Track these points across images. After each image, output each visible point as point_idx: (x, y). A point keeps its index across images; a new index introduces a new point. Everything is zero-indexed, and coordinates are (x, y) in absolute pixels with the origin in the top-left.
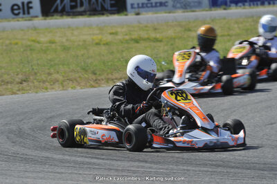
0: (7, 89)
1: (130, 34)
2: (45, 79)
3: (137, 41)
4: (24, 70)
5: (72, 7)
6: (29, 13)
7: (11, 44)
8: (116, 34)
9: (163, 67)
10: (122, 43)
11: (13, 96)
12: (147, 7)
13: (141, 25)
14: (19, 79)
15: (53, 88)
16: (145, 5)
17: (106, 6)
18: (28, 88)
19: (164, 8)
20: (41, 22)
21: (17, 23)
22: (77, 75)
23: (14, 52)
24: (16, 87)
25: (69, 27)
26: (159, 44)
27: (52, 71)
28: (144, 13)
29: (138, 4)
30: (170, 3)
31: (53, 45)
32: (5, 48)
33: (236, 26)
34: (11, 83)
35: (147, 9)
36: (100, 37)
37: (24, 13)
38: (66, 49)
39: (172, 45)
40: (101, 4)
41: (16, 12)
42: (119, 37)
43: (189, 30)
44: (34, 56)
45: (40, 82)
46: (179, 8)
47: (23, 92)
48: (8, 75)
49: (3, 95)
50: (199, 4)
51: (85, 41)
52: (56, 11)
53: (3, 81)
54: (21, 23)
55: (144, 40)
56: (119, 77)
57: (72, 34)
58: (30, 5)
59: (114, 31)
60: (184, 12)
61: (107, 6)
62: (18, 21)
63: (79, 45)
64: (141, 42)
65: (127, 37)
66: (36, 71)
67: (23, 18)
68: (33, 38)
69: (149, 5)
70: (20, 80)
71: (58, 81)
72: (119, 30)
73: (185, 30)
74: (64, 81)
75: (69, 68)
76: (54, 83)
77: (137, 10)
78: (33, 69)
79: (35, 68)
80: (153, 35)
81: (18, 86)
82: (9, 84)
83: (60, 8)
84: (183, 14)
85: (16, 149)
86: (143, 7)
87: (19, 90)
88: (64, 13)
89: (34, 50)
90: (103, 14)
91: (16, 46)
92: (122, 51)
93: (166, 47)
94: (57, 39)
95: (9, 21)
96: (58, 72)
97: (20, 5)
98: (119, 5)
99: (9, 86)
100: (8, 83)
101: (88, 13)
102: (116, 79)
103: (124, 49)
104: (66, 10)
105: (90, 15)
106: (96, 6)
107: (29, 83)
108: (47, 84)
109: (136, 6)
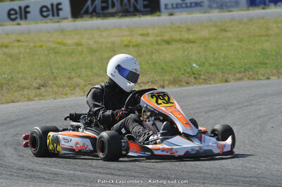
0: (22, 95)
1: (162, 35)
2: (65, 84)
3: (168, 42)
4: (43, 75)
5: (104, 8)
6: (58, 15)
7: (35, 47)
8: (147, 35)
9: (194, 70)
10: (152, 44)
11: (29, 102)
12: (182, 7)
14: (37, 83)
15: (74, 94)
16: (179, 6)
17: (138, 7)
18: (45, 94)
19: (197, 8)
20: (69, 23)
23: (37, 54)
24: (32, 93)
25: (98, 29)
26: (191, 45)
27: (73, 74)
28: (178, 13)
29: (172, 5)
30: (206, 3)
31: (80, 48)
32: (28, 51)
33: (275, 25)
35: (180, 9)
37: (53, 15)
38: (92, 51)
39: (206, 46)
40: (134, 4)
41: (45, 14)
42: (150, 38)
43: (225, 31)
44: (58, 59)
45: (60, 87)
46: (215, 8)
47: (40, 98)
48: (25, 80)
49: (18, 101)
50: (236, 4)
51: (113, 43)
52: (87, 12)
53: (18, 87)
54: (50, 25)
55: (176, 41)
56: (145, 81)
57: (101, 35)
58: (60, 7)
59: (144, 32)
60: (220, 12)
61: (140, 6)
62: (46, 23)
63: (106, 47)
64: (174, 43)
65: (158, 38)
66: (55, 75)
68: (59, 41)
69: (184, 5)
70: (37, 85)
71: (79, 86)
72: (150, 31)
73: (221, 30)
74: (86, 86)
75: (92, 72)
76: (74, 88)
77: (170, 11)
78: (53, 73)
79: (55, 71)
80: (186, 36)
81: (34, 91)
82: (25, 90)
83: (90, 10)
84: (220, 14)
85: (22, 163)
86: (177, 7)
87: (34, 96)
88: (94, 14)
89: (59, 53)
90: (135, 15)
91: (40, 49)
92: (152, 53)
95: (37, 23)
96: (79, 76)
97: (49, 6)
98: (152, 5)
99: (25, 92)
100: (24, 88)
101: (120, 14)
102: (143, 83)
103: (154, 51)
104: (97, 11)
105: (122, 16)
106: (127, 7)
107: (47, 88)
108: (67, 89)
109: (170, 6)
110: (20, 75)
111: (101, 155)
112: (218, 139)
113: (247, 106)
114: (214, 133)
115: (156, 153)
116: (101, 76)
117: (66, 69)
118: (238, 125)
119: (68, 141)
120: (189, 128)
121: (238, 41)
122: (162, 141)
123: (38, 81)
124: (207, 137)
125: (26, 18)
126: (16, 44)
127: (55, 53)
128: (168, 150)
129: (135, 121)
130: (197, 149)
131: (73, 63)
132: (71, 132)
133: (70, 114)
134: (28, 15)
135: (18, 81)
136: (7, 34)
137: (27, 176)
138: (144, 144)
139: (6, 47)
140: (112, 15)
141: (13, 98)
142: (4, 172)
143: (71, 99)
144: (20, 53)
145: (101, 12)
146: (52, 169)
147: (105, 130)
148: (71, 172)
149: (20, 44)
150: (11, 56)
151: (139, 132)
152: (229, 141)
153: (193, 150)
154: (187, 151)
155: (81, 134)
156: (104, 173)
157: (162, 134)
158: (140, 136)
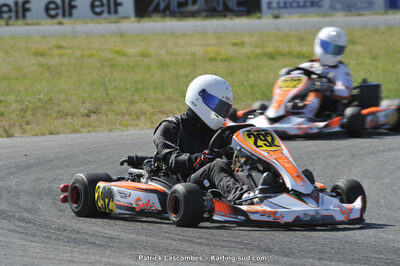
0: (65, 124)
1: (263, 46)
2: (124, 110)
3: (272, 57)
4: (94, 96)
5: (181, 5)
6: (116, 12)
7: (83, 56)
8: (242, 44)
10: (249, 58)
11: (74, 135)
12: (291, 6)
14: (85, 108)
15: (137, 125)
16: (288, 5)
17: (230, 4)
18: (97, 124)
19: (316, 9)
20: (132, 25)
22: (174, 106)
23: (85, 67)
24: (78, 122)
25: (173, 34)
27: (137, 98)
28: (286, 16)
29: (278, 3)
30: (327, 3)
31: (146, 61)
32: (73, 61)
35: (290, 10)
36: (217, 49)
37: (109, 12)
38: (163, 65)
40: (223, 1)
42: (247, 50)
43: (354, 42)
44: (115, 75)
45: (117, 114)
46: (339, 10)
47: (90, 129)
48: (69, 102)
49: (58, 133)
51: (193, 55)
52: (157, 10)
53: (59, 112)
54: (104, 26)
55: (283, 55)
57: (176, 43)
59: (235, 41)
60: (346, 15)
61: (232, 3)
62: (99, 23)
63: (184, 60)
64: (279, 57)
65: (258, 51)
66: (112, 97)
67: (106, 19)
68: (117, 48)
69: (294, 4)
70: (86, 111)
71: (145, 114)
72: (246, 39)
74: (154, 114)
75: (164, 95)
76: (138, 117)
77: (276, 12)
78: (108, 94)
79: (110, 92)
80: (297, 48)
81: (81, 119)
82: (69, 117)
83: (162, 6)
84: (346, 19)
86: (285, 7)
87: (82, 127)
88: (168, 13)
89: (117, 66)
90: (225, 16)
91: (90, 60)
92: (249, 71)
95: (86, 23)
96: (145, 100)
99: (69, 120)
100: (67, 115)
101: (204, 14)
103: (251, 68)
104: (172, 9)
105: (206, 17)
106: (215, 4)
107: (100, 115)
108: (127, 117)
109: (274, 5)
110: (62, 96)
111: (173, 217)
112: (342, 201)
113: (383, 151)
114: (336, 191)
115: (253, 217)
116: (176, 101)
117: (126, 89)
118: (369, 178)
119: (126, 196)
120: (300, 183)
121: (372, 58)
122: (262, 200)
123: (87, 105)
124: (327, 197)
125: (70, 15)
126: (56, 52)
127: (112, 65)
128: (270, 214)
129: (222, 170)
130: (313, 214)
131: (136, 81)
132: (130, 183)
133: (129, 157)
134: (74, 12)
135: (59, 105)
136: (44, 37)
137: (70, 240)
138: (235, 203)
139: (43, 55)
140: (193, 15)
141: (52, 127)
142: (38, 233)
143: (134, 132)
144: (61, 64)
145: (176, 9)
146: (106, 231)
147: (178, 181)
148: (132, 236)
149: (62, 51)
150: (48, 69)
151: (227, 187)
152: (358, 203)
153: (306, 215)
154: (298, 217)
155: (144, 186)
156: (180, 240)
157: (261, 191)
158: (229, 192)
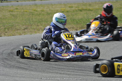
13: (84, 3)
21: (29, 2)
34: (20, 29)
93: (93, 13)
94: (45, 9)
